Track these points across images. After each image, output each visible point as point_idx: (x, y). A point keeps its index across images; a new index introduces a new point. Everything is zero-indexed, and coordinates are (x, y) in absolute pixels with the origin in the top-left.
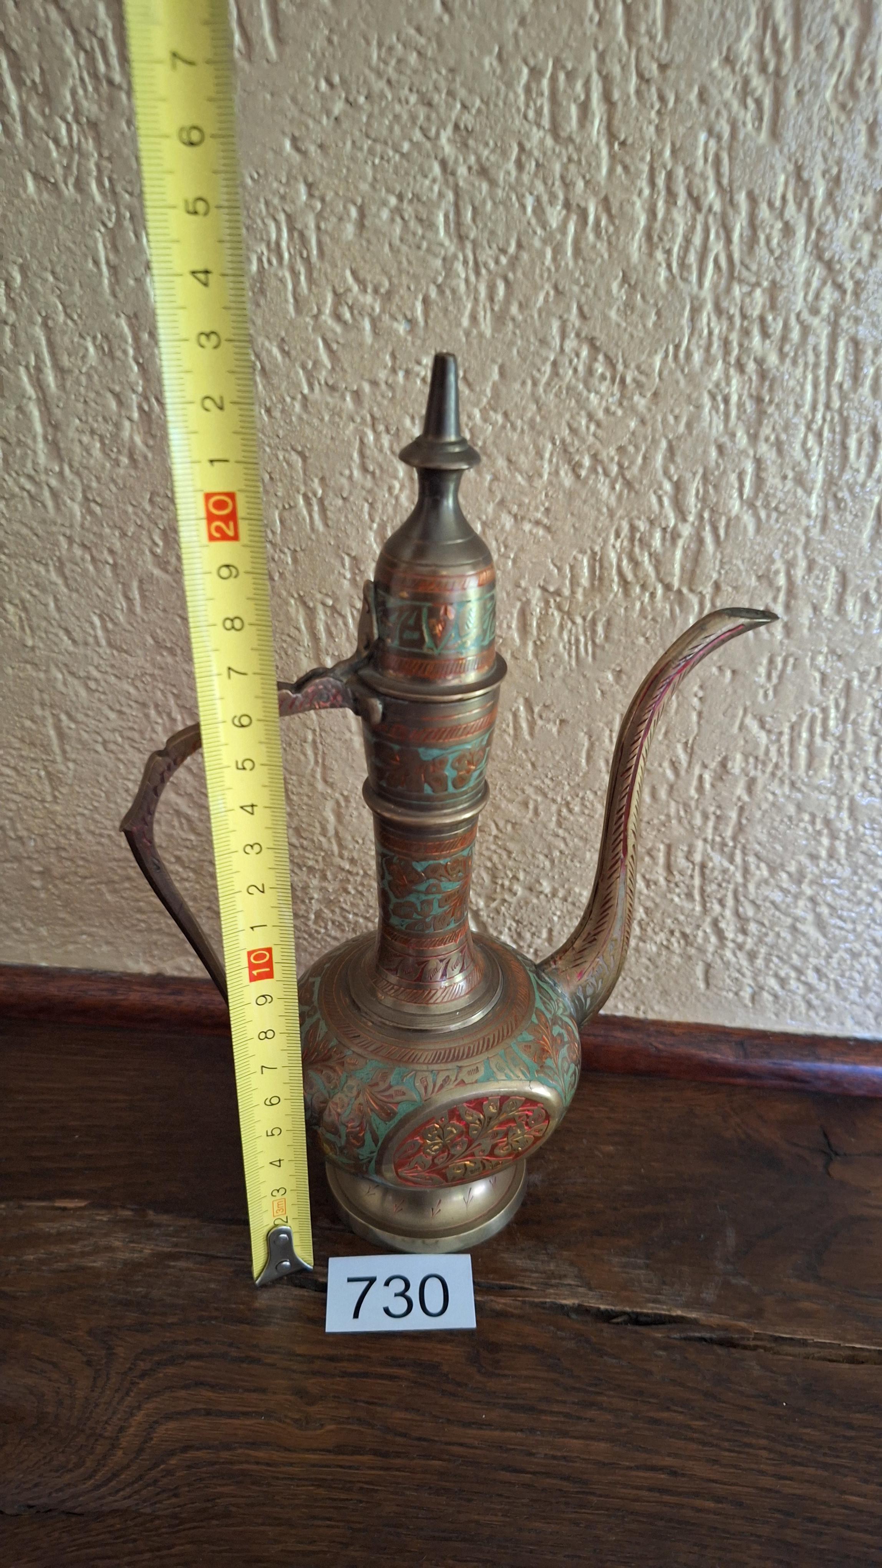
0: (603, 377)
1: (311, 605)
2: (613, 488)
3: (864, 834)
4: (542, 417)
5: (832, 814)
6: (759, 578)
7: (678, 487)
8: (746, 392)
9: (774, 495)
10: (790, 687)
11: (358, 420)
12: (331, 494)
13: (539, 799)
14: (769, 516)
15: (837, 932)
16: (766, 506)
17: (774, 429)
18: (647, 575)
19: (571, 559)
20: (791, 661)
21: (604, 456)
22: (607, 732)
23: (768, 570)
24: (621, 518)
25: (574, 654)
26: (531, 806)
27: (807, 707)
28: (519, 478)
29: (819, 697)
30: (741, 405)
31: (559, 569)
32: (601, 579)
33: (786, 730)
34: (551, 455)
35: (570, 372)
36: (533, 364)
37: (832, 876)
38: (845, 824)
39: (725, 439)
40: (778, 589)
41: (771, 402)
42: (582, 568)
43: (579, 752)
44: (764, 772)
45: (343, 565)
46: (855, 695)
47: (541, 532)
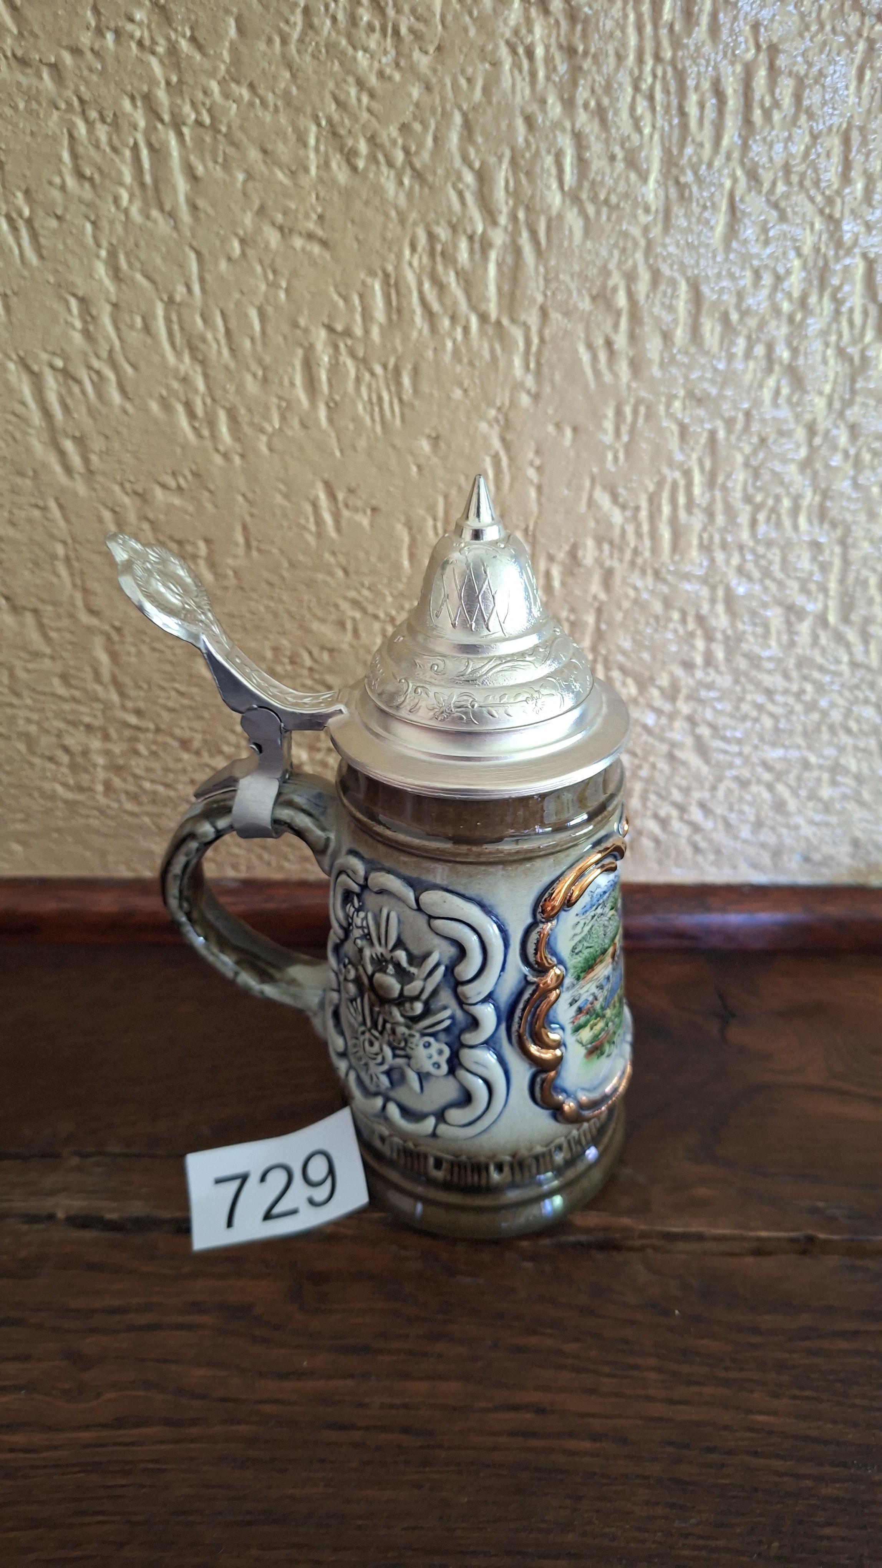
0: (371, 28)
1: (36, 368)
2: (401, 183)
3: (744, 632)
4: (299, 88)
5: (705, 609)
6: (594, 298)
7: (483, 177)
8: (553, 41)
9: (602, 182)
10: (644, 445)
11: (63, 106)
12: (41, 213)
13: (358, 615)
14: (598, 213)
15: (721, 757)
16: (594, 199)
17: (593, 91)
18: (455, 303)
19: (359, 286)
20: (642, 410)
21: (384, 138)
22: (430, 522)
23: (604, 286)
24: (415, 224)
25: (377, 417)
26: (349, 626)
27: (666, 470)
28: (280, 175)
29: (679, 457)
30: (549, 60)
31: (346, 299)
32: (399, 311)
33: (644, 503)
34: (318, 140)
35: (328, 22)
36: (279, 12)
37: (710, 687)
38: (721, 621)
39: (534, 108)
40: (618, 313)
41: (586, 53)
42: (374, 295)
43: (398, 549)
44: (621, 560)
45: (69, 310)
46: (723, 452)
47: (316, 249)
